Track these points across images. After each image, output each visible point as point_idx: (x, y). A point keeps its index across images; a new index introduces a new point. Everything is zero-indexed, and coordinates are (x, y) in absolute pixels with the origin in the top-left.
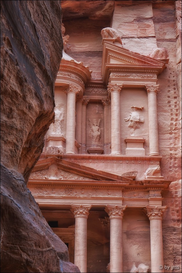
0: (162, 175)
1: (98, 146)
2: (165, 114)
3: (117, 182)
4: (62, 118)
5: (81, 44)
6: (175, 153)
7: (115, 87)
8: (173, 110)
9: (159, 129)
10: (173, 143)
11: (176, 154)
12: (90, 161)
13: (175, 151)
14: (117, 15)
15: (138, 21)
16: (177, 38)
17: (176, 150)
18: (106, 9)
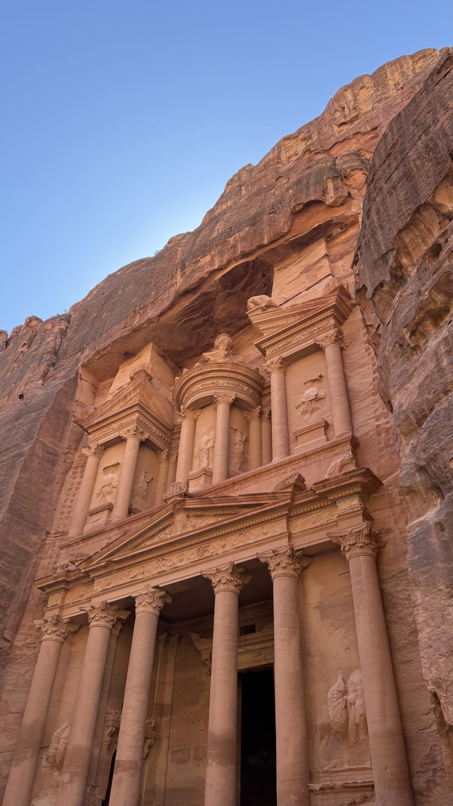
2: (363, 369)
3: (266, 506)
4: (210, 444)
6: (385, 421)
7: (272, 366)
10: (380, 407)
11: (387, 423)
13: (385, 418)
14: (277, 281)
15: (307, 272)
17: (388, 416)
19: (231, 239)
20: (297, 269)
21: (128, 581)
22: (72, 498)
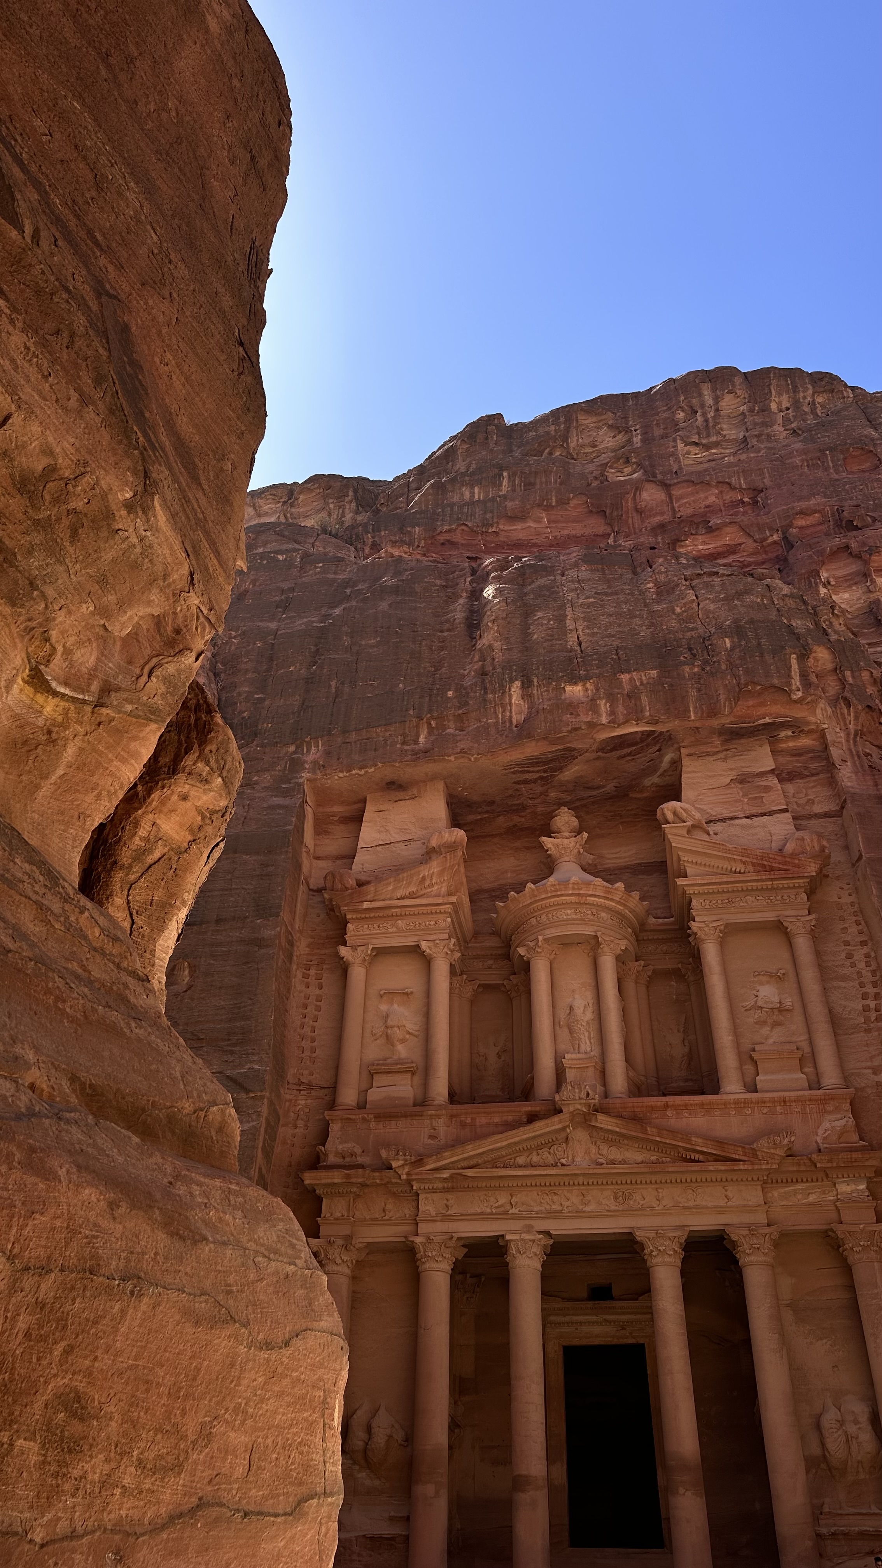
0: (862, 1139)
1: (686, 1080)
2: (843, 984)
3: (744, 1165)
4: (589, 1015)
5: (618, 850)
7: (707, 930)
8: (864, 972)
9: (835, 1021)
12: (669, 1113)
14: (689, 775)
15: (741, 782)
16: (843, 808)
18: (665, 771)
19: (625, 677)
20: (724, 771)
21: (489, 1210)
22: (311, 1022)
